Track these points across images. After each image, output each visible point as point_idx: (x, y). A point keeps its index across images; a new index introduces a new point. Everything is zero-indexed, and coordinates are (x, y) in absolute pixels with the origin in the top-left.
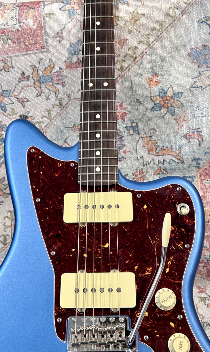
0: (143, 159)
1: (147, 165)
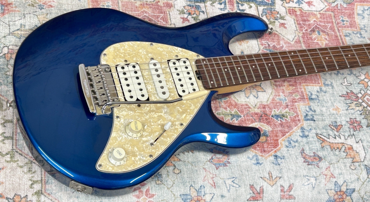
0: (356, 141)
1: (351, 135)
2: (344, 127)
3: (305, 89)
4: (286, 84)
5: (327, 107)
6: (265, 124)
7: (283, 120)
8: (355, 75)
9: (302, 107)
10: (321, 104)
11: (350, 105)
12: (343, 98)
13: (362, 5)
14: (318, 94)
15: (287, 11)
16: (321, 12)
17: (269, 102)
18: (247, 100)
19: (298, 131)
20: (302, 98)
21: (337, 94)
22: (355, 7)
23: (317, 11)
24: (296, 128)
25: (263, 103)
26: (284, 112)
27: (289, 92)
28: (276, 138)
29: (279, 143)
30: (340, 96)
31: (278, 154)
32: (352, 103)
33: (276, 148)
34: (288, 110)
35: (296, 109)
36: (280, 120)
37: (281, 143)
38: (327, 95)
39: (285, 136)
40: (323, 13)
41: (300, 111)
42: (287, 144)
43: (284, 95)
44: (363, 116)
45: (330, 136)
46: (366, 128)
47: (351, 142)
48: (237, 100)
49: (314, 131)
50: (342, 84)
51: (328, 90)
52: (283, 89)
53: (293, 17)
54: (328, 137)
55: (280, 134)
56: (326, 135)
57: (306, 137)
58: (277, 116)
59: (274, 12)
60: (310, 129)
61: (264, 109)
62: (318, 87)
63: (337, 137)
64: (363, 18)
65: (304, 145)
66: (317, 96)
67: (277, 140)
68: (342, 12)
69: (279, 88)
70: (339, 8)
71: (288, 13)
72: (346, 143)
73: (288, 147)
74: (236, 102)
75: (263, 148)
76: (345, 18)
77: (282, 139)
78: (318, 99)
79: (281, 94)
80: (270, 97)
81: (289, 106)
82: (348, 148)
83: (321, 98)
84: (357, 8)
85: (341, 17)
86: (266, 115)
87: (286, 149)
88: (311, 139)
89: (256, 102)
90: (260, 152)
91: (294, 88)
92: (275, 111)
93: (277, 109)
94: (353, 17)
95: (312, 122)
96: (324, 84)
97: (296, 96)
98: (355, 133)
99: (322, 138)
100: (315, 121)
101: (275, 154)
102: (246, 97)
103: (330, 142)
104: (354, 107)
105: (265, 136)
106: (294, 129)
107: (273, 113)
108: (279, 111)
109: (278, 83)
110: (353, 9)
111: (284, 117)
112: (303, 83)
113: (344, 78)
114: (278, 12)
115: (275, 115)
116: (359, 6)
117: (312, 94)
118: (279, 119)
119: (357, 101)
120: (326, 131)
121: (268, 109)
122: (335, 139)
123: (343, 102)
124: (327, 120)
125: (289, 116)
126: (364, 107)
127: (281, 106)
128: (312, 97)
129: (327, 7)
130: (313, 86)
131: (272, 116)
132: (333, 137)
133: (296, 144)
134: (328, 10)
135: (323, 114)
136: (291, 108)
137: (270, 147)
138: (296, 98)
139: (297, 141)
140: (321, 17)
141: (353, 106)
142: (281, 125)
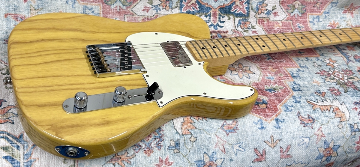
2: (327, 93)
3: (286, 70)
4: (270, 67)
5: (308, 81)
6: (262, 96)
7: (276, 92)
8: (321, 60)
9: (288, 83)
10: (303, 80)
11: (325, 79)
12: (318, 75)
13: (312, 14)
14: (298, 73)
15: (258, 21)
16: (283, 21)
17: (260, 81)
18: (242, 81)
19: (291, 98)
20: (286, 76)
21: (313, 72)
22: (307, 16)
23: (280, 20)
24: (288, 96)
25: (255, 82)
26: (274, 86)
27: (274, 73)
28: (274, 105)
29: (278, 109)
30: (315, 73)
31: (279, 117)
32: (327, 77)
33: (276, 112)
34: (278, 85)
35: (284, 84)
36: (274, 92)
37: (280, 108)
38: (306, 73)
39: (281, 103)
40: (285, 21)
41: (287, 85)
42: (285, 108)
43: (271, 75)
44: (339, 86)
45: (318, 101)
46: (344, 93)
47: (336, 104)
48: (234, 81)
49: (303, 98)
50: (313, 66)
51: (305, 70)
52: (269, 71)
53: (262, 26)
54: (317, 101)
55: (277, 102)
56: (314, 100)
57: (299, 102)
58: (270, 90)
59: (247, 22)
60: (300, 97)
61: (258, 86)
62: (296, 68)
63: (324, 101)
64: (314, 24)
65: (299, 109)
66: (298, 74)
67: (276, 106)
68: (298, 21)
69: (265, 70)
70: (296, 17)
71: (257, 23)
72: (333, 105)
73: (286, 111)
74: (233, 82)
75: (266, 112)
76: (301, 25)
77: (279, 105)
78: (299, 76)
79: (268, 74)
80: (260, 77)
81: (278, 83)
82: (336, 109)
83: (301, 76)
84: (308, 17)
85: (298, 24)
86: (260, 90)
87: (285, 113)
88: (303, 104)
89: (249, 81)
90: (263, 117)
91: (277, 70)
92: (266, 86)
93: (268, 85)
94: (306, 24)
95: (300, 92)
96: (300, 66)
97: (281, 75)
98: (337, 97)
99: (312, 103)
100: (301, 91)
101: (276, 118)
102: (240, 78)
103: (319, 105)
104: (330, 80)
105: (265, 104)
106: (287, 98)
107: (265, 88)
108: (270, 86)
109: (263, 68)
110: (306, 18)
111: (276, 90)
112: (283, 66)
113: (314, 63)
114: (250, 22)
115: (268, 89)
116: (310, 15)
117: (293, 73)
118: (272, 91)
119: (330, 76)
120: (313, 97)
121: (261, 85)
122: (323, 103)
123: (320, 77)
124: (311, 89)
125: (279, 89)
126: (337, 80)
127: (270, 83)
128: (294, 75)
129: (287, 17)
130: (292, 68)
131: (266, 90)
132: (321, 101)
133: (292, 108)
134: (288, 19)
135: (307, 86)
136: (279, 83)
137: (271, 112)
138: (281, 76)
139: (292, 106)
140: (282, 25)
141: (328, 79)
142: (276, 95)
